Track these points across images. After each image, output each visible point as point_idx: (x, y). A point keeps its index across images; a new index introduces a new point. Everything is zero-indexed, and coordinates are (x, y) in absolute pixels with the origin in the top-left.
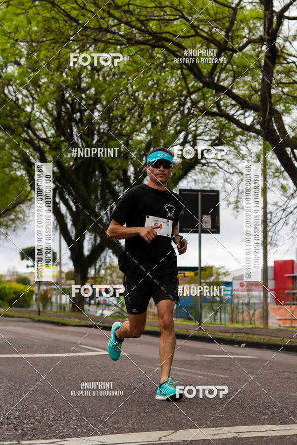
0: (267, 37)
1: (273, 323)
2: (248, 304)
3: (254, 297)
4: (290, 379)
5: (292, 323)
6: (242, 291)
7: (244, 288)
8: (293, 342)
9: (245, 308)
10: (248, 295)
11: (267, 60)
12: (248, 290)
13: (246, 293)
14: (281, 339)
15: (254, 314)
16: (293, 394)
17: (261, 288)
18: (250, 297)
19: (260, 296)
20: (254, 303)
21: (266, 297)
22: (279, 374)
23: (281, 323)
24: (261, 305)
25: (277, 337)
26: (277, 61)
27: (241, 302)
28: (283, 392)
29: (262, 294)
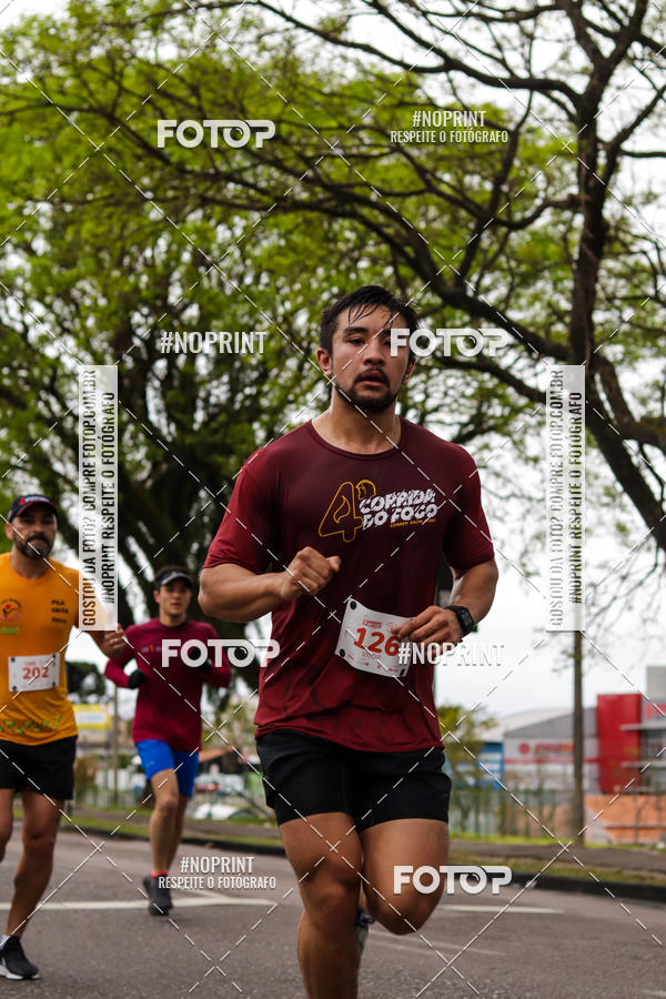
0: (584, 197)
1: (595, 837)
2: (539, 793)
3: (552, 777)
4: (640, 959)
5: (637, 836)
6: (526, 762)
7: (530, 755)
8: (643, 878)
9: (533, 801)
10: (539, 772)
11: (585, 247)
12: (539, 761)
13: (532, 768)
14: (615, 870)
15: (551, 816)
16: (647, 991)
17: (568, 756)
18: (542, 777)
19: (564, 775)
20: (553, 792)
21: (579, 776)
22: (615, 948)
23: (612, 836)
24: (569, 795)
25: (607, 865)
26: (606, 249)
27: (522, 786)
28: (625, 988)
29: (570, 769)
